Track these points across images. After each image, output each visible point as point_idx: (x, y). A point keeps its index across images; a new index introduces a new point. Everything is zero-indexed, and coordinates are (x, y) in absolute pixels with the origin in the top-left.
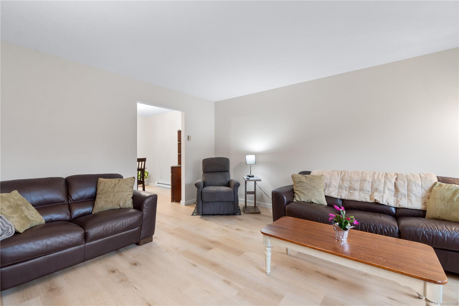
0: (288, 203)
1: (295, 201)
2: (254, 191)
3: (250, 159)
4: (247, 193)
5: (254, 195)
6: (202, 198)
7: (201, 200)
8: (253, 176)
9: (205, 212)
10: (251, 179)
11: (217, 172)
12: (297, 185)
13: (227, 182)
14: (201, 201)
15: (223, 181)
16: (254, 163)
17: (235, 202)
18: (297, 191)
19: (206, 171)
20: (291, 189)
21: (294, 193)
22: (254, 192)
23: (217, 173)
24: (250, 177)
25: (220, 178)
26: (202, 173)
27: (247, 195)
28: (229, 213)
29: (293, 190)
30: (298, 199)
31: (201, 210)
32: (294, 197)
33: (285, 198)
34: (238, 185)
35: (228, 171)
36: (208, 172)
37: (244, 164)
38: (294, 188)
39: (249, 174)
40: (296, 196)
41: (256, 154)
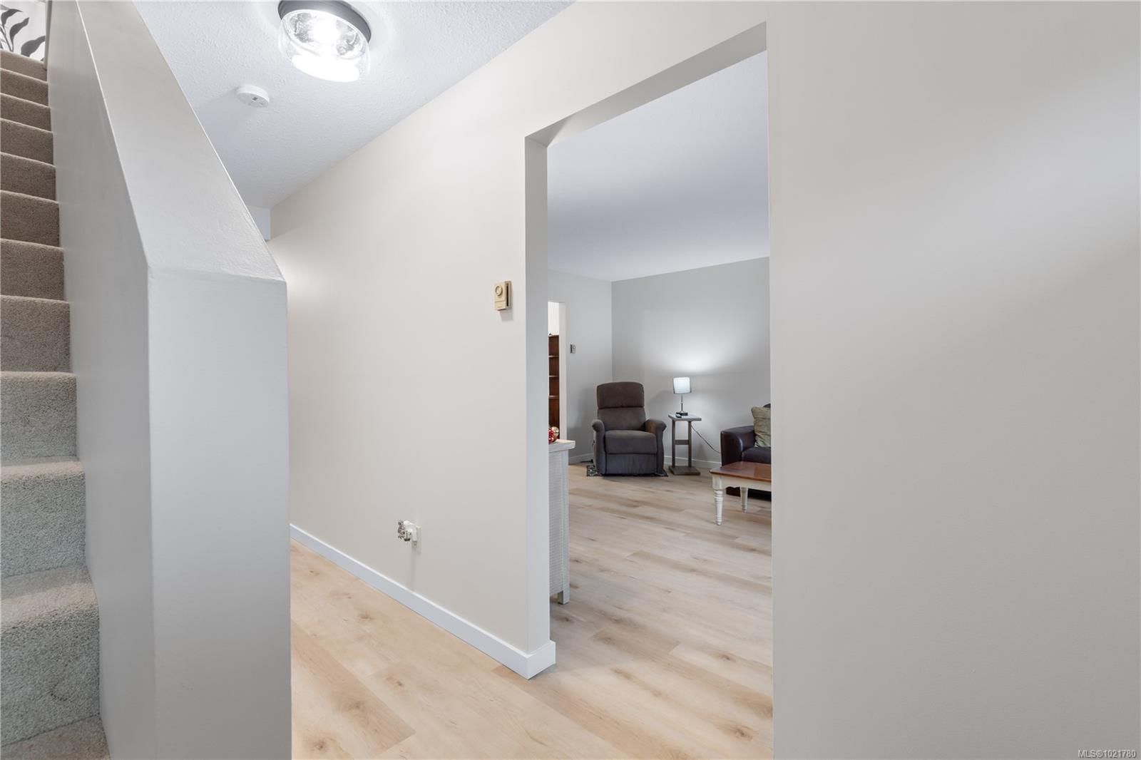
0: (745, 449)
1: (756, 446)
2: (687, 439)
3: (681, 384)
4: (675, 442)
5: (687, 446)
6: (605, 447)
7: (603, 450)
8: (686, 414)
9: (611, 471)
10: (683, 417)
11: (622, 407)
12: (760, 424)
13: (641, 425)
14: (604, 452)
15: (634, 423)
16: (688, 390)
17: (659, 455)
18: (761, 432)
19: (603, 406)
20: (750, 431)
21: (755, 435)
22: (688, 441)
23: (622, 409)
24: (681, 414)
25: (627, 417)
26: (597, 408)
27: (677, 446)
28: (648, 472)
29: (753, 431)
30: (761, 444)
31: (604, 465)
32: (755, 441)
33: (741, 441)
34: (662, 427)
35: (641, 406)
36: (608, 408)
37: (670, 394)
38: (756, 428)
39: (679, 411)
40: (758, 439)
41: (692, 376)
